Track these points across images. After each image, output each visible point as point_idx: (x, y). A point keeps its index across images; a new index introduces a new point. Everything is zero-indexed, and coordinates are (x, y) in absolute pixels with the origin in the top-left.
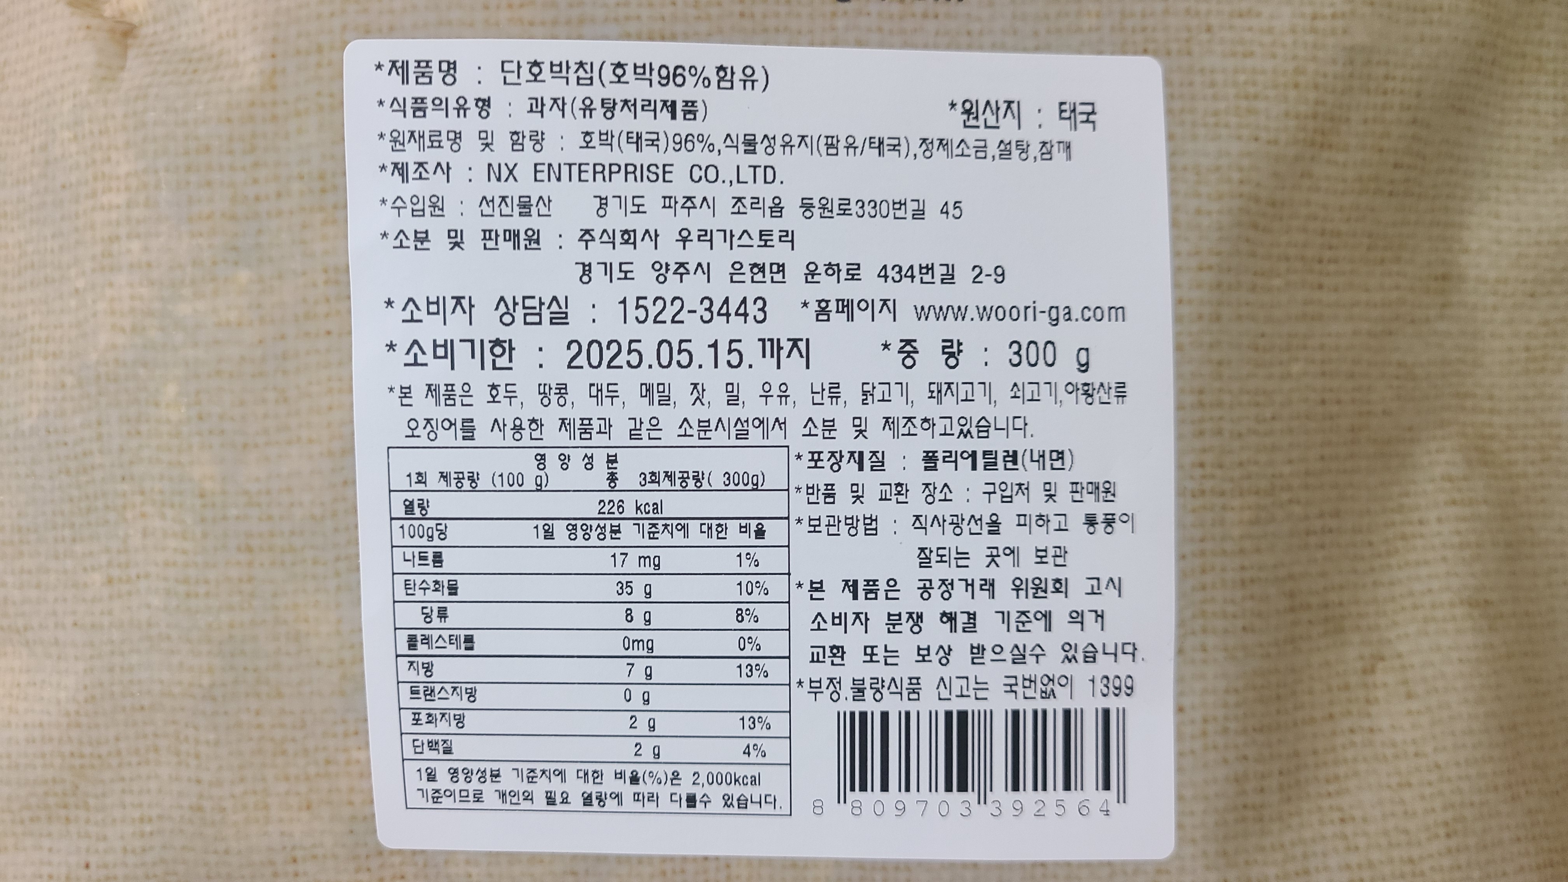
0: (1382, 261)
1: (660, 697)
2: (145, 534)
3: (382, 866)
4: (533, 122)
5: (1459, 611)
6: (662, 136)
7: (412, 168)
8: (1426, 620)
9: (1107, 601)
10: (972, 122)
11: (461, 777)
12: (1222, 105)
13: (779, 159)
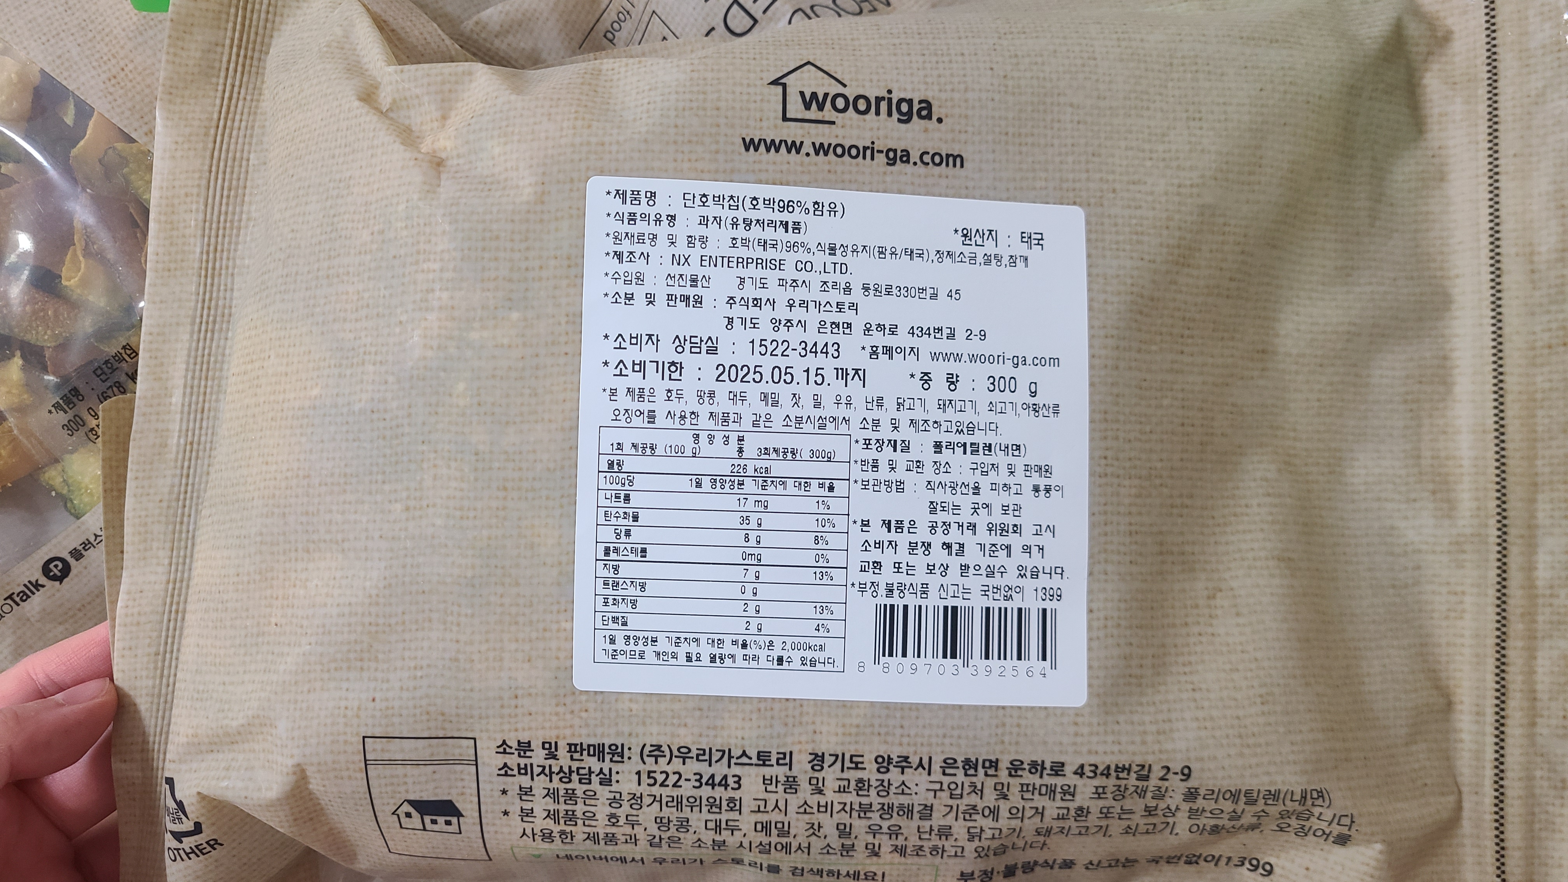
0: (1222, 339)
1: (764, 591)
2: (435, 478)
3: (574, 702)
4: (702, 231)
5: (1271, 563)
6: (779, 242)
7: (626, 255)
8: (1249, 568)
9: (1045, 539)
10: (968, 242)
11: (632, 641)
12: (1121, 238)
13: (849, 259)
